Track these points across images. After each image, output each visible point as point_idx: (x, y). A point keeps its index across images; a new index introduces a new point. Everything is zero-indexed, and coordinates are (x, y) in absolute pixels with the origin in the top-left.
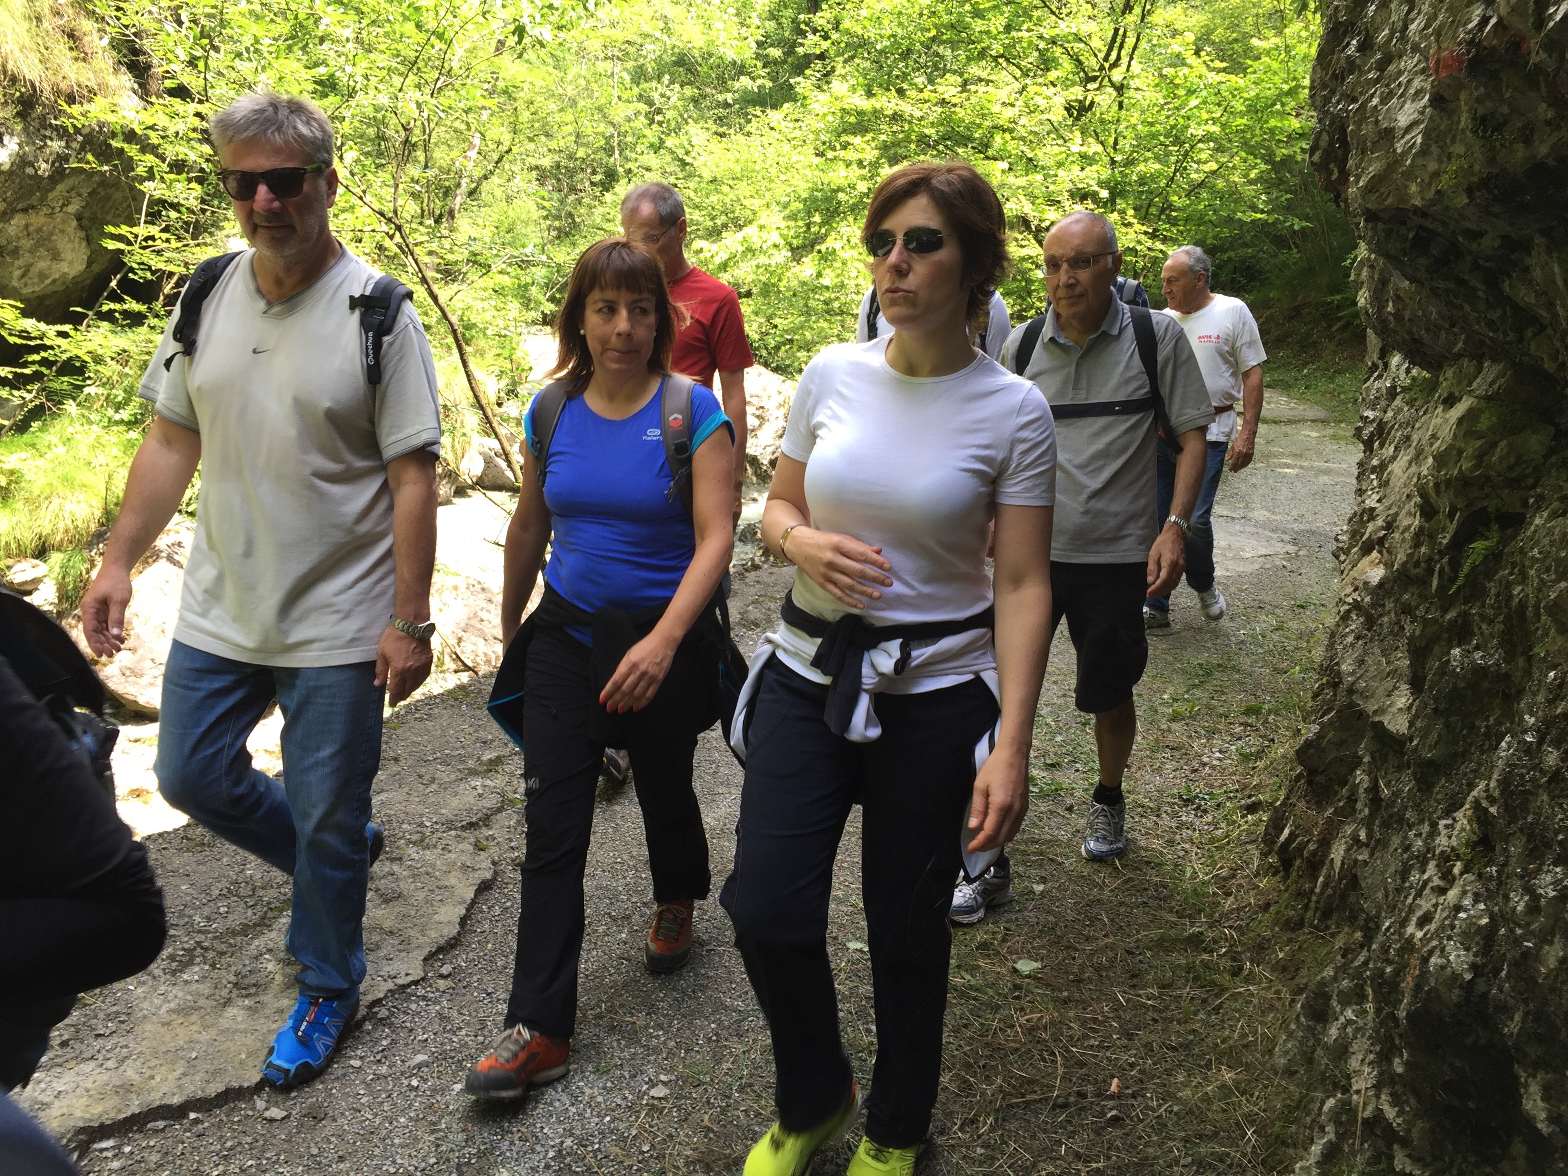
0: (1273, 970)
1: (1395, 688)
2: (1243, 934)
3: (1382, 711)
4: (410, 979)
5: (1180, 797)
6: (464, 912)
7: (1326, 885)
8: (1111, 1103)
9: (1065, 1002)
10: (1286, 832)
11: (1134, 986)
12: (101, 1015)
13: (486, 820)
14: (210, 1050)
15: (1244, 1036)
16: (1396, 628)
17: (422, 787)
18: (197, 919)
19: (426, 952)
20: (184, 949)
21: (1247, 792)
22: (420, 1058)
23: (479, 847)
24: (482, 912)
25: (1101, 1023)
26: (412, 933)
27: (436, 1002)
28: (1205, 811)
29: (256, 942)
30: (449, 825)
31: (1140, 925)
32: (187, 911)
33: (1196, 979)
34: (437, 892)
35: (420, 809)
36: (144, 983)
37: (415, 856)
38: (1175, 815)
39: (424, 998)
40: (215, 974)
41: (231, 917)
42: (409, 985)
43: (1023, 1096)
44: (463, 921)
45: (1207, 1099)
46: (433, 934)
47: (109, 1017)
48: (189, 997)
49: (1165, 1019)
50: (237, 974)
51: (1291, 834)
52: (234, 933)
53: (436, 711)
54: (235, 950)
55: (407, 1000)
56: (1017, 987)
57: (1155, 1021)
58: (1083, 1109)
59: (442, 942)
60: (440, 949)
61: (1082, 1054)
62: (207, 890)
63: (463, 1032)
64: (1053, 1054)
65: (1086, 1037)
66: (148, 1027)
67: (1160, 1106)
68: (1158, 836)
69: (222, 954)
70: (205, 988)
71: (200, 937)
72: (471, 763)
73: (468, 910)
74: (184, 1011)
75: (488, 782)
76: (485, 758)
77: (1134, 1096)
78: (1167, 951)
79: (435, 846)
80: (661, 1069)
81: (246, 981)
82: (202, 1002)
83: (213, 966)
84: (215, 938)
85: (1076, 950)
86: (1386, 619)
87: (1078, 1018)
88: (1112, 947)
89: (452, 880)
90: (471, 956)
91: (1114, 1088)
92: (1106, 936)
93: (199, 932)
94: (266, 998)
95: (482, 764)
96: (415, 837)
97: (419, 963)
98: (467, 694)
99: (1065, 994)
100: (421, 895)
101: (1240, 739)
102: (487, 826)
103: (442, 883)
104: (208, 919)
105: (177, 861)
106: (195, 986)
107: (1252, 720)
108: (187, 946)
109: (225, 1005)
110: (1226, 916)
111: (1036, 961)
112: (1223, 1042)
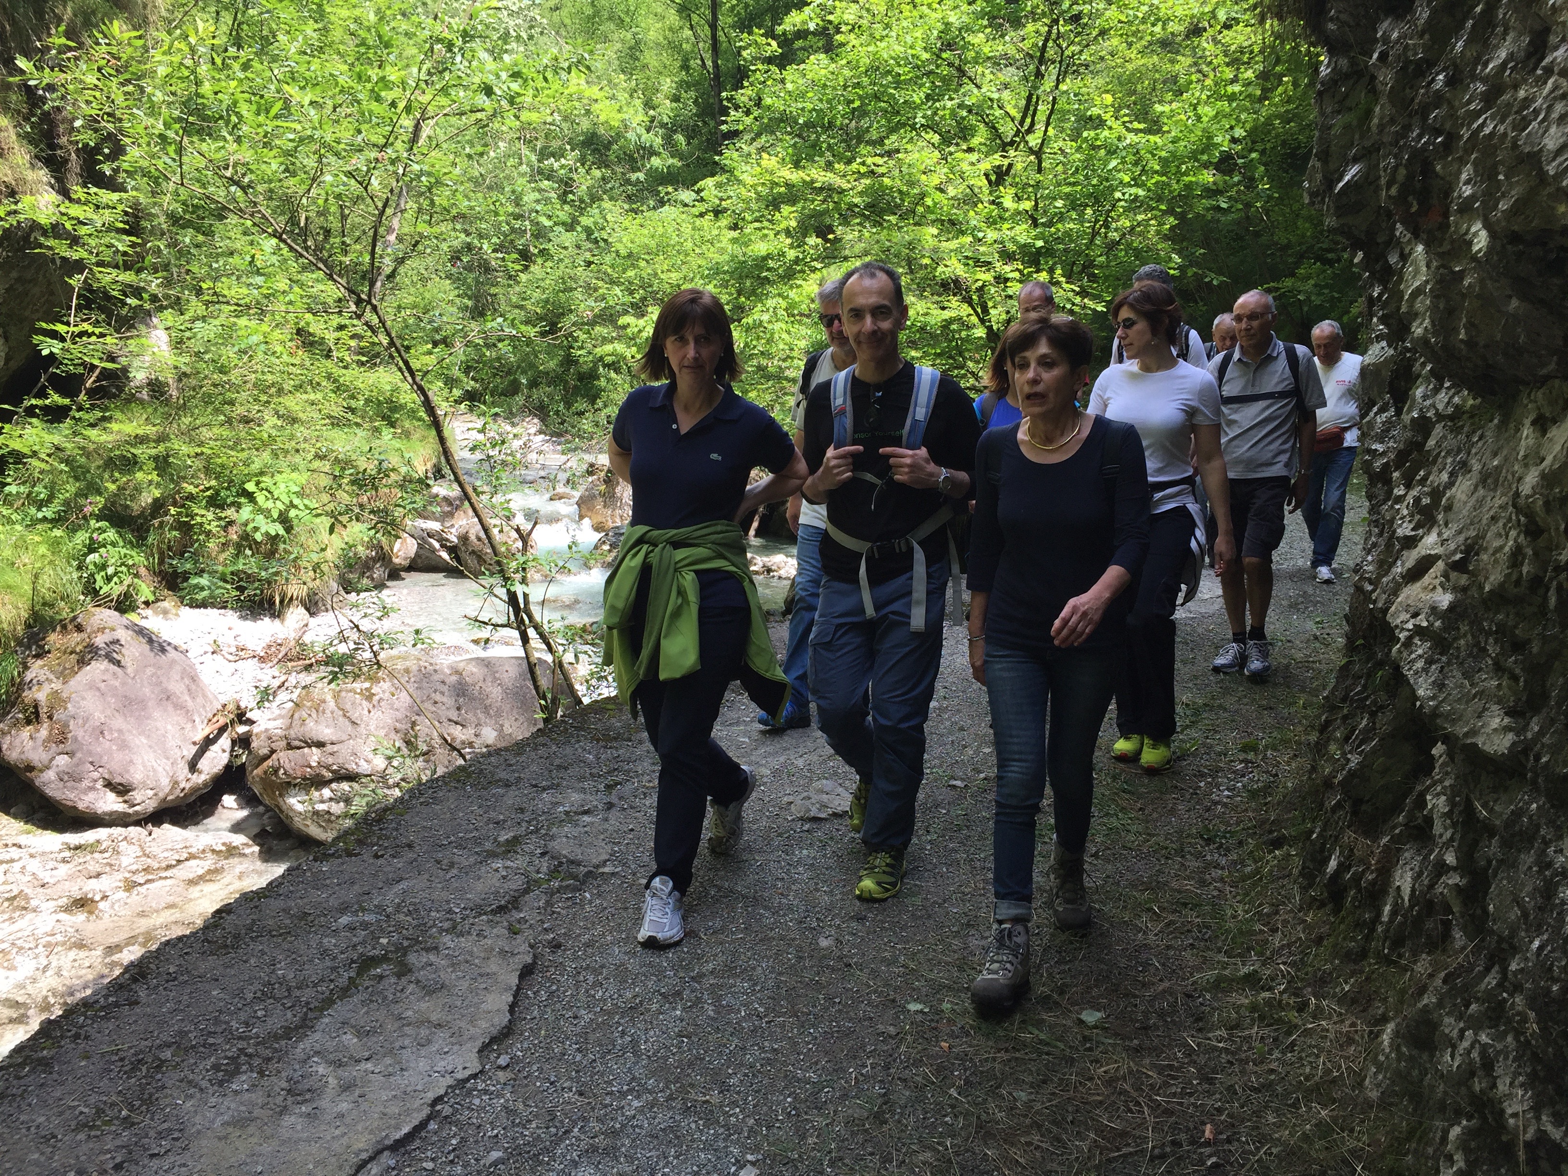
0: (1340, 1002)
1: (1485, 709)
2: (1299, 970)
3: (1473, 732)
4: (467, 1073)
5: (1201, 837)
6: (511, 999)
7: (1394, 913)
8: (1207, 1151)
9: (1137, 1050)
10: (1333, 864)
11: (1200, 1030)
12: (152, 1134)
13: (514, 903)
14: (275, 1163)
15: (1327, 1072)
16: (1475, 650)
17: (441, 873)
18: (233, 1024)
19: (479, 1044)
20: (226, 1058)
21: (1267, 827)
22: (495, 1155)
23: (514, 932)
24: (528, 997)
25: (1178, 1069)
26: (463, 1024)
27: (499, 1096)
28: (1228, 850)
29: (301, 1045)
30: (479, 910)
31: (1192, 967)
32: (225, 1018)
33: (1262, 1018)
34: (480, 980)
35: (444, 895)
36: (192, 1096)
37: (451, 944)
38: (1199, 856)
39: (486, 1092)
40: (265, 1082)
41: (270, 1021)
42: (467, 1080)
43: (1119, 1150)
44: (512, 1008)
45: (1305, 1137)
46: (484, 1024)
47: (160, 1136)
48: (243, 1108)
49: (1241, 1061)
50: (288, 1081)
51: (1340, 865)
52: (276, 1037)
53: (441, 794)
54: (281, 1056)
55: (469, 1093)
56: (1086, 1039)
57: (1230, 1063)
58: (1180, 1158)
59: (495, 1032)
60: (493, 1040)
61: (1168, 1102)
62: (239, 993)
63: (534, 1125)
64: (1138, 1104)
65: (1166, 1084)
66: (204, 1142)
67: (1258, 1149)
68: (1189, 878)
69: (269, 1059)
70: (258, 1097)
71: (241, 1044)
72: (488, 845)
73: (515, 997)
74: (240, 1122)
75: (509, 863)
76: (502, 839)
77: (1229, 1141)
78: (1227, 991)
79: (469, 933)
80: (745, 1149)
81: (300, 1087)
82: (257, 1112)
83: (261, 1073)
84: (258, 1044)
85: (1135, 996)
86: (1462, 642)
87: (1153, 1066)
88: (1169, 991)
89: (493, 966)
90: (525, 1045)
91: (1208, 1134)
92: (1161, 980)
93: (240, 1038)
94: (324, 1103)
95: (499, 845)
96: (446, 925)
97: (474, 1056)
98: (469, 775)
99: (1136, 1042)
100: (464, 984)
101: (1243, 776)
102: (516, 908)
103: (482, 970)
104: (247, 1024)
105: (203, 967)
106: (247, 1096)
107: (1251, 756)
108: (230, 1054)
109: (281, 1113)
110: (1278, 952)
111: (1099, 1010)
112: (1307, 1079)
